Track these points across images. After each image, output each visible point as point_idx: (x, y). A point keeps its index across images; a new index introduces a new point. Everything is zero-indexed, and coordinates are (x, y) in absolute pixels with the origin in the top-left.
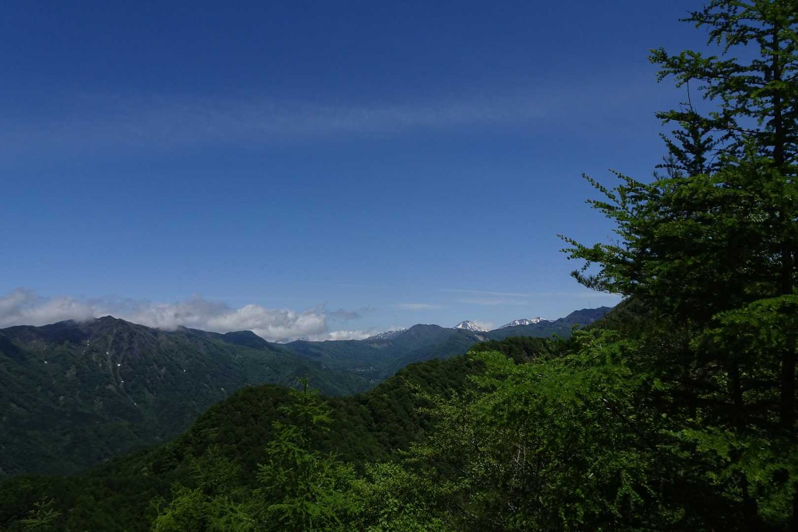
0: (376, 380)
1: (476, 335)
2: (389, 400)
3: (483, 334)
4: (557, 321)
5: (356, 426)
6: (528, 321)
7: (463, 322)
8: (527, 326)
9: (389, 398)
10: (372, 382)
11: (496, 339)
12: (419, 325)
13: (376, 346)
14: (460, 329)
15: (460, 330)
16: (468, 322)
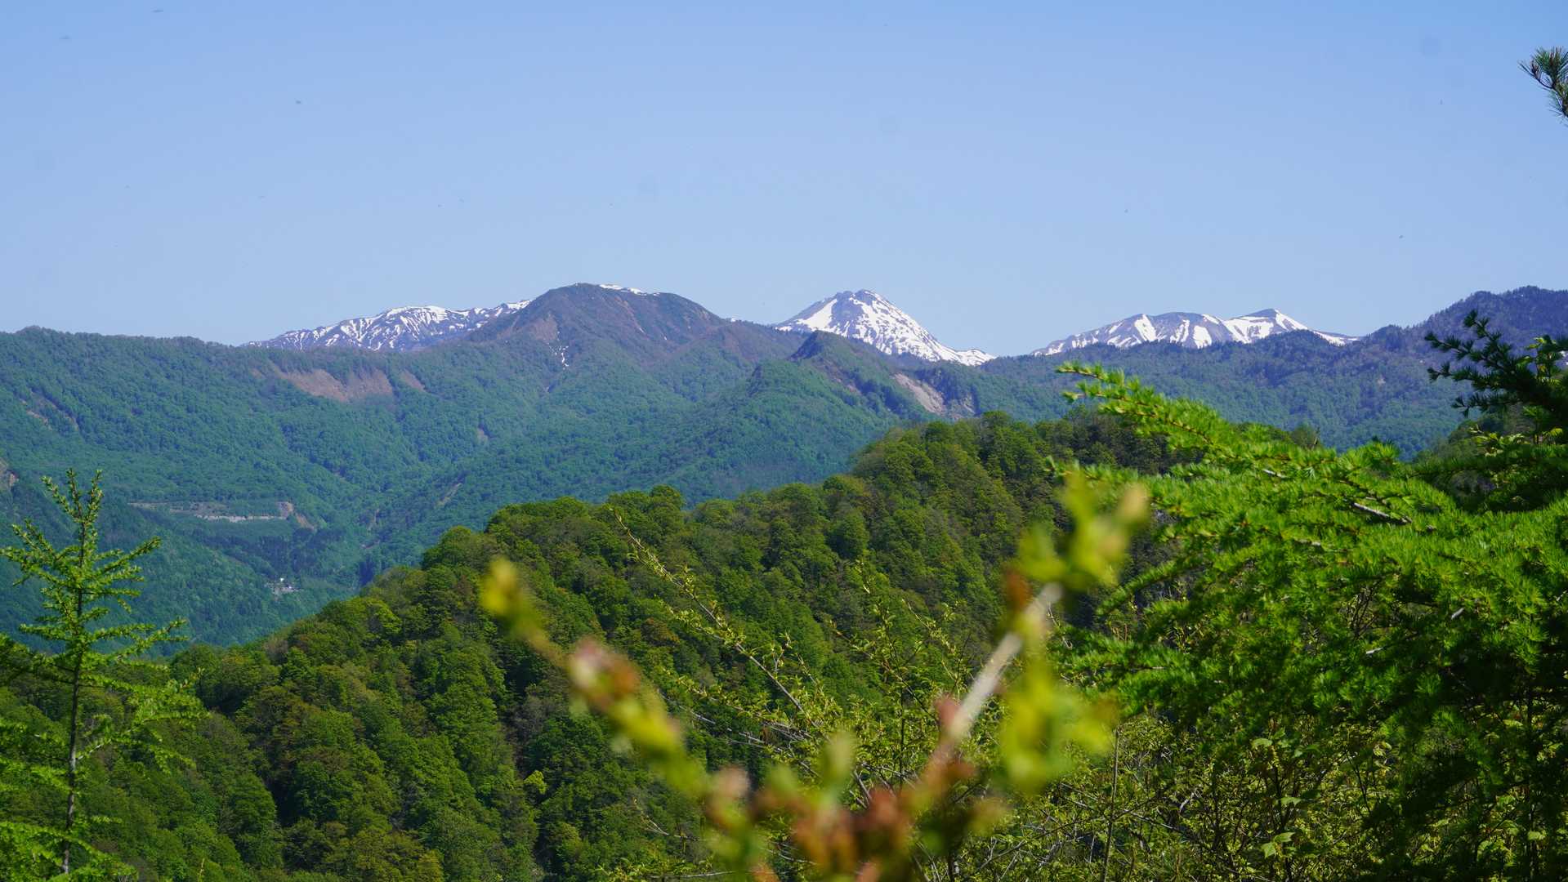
0: (308, 581)
1: (904, 379)
2: (372, 696)
3: (944, 378)
4: (1366, 342)
5: (172, 826)
6: (1209, 326)
7: (838, 296)
8: (1200, 351)
9: (372, 686)
10: (282, 589)
11: (1011, 409)
12: (584, 294)
13: (320, 384)
14: (817, 334)
15: (813, 344)
16: (869, 299)
